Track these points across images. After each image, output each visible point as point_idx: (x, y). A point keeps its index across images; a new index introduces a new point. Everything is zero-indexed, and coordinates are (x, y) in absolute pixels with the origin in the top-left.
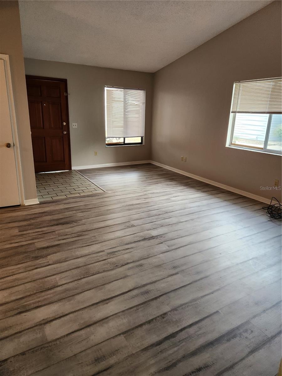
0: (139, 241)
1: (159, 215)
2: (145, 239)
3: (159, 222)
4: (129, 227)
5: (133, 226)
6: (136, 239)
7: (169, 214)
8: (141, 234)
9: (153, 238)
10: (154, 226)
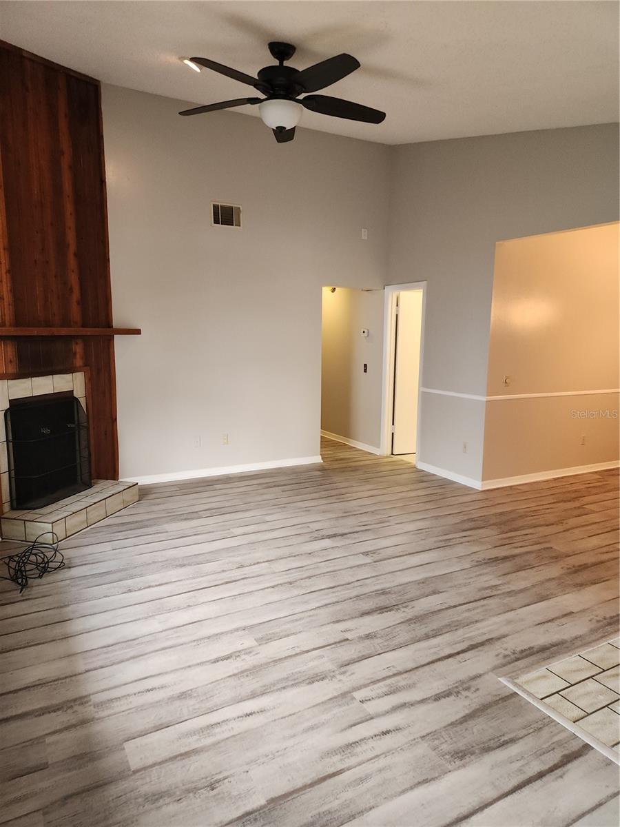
0: (350, 533)
1: (309, 577)
2: (342, 535)
3: (315, 560)
4: (373, 552)
5: (366, 554)
6: (355, 535)
7: (286, 581)
8: (348, 542)
9: (329, 537)
10: (325, 553)
